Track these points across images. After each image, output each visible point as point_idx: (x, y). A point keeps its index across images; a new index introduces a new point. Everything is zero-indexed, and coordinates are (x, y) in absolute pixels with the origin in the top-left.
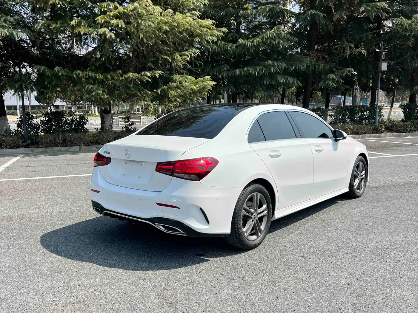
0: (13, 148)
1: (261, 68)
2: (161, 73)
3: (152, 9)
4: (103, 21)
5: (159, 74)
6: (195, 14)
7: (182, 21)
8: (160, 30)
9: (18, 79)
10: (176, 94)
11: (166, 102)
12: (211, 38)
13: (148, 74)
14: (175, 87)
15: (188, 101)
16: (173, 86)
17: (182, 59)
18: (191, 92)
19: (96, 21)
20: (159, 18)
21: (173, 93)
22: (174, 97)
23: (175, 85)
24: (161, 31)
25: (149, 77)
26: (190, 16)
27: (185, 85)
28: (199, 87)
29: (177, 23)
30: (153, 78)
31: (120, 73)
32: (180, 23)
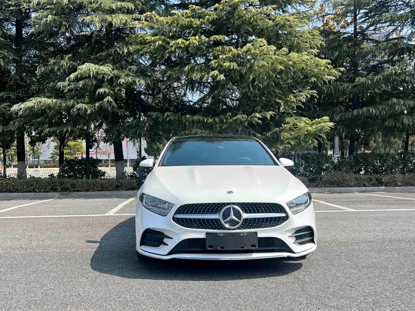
0: (129, 190)
1: (384, 107)
2: (273, 114)
3: (266, 48)
4: (217, 64)
5: (271, 115)
6: (312, 53)
7: (299, 60)
8: (274, 70)
9: (135, 124)
10: (289, 136)
11: (277, 145)
12: (329, 77)
13: (258, 115)
14: (288, 129)
15: (303, 143)
16: (285, 128)
17: (296, 100)
18: (306, 134)
19: (210, 66)
20: (273, 57)
21: (285, 135)
22: (287, 139)
23: (289, 127)
24: (275, 72)
25: (259, 118)
26: (307, 55)
27: (300, 126)
28: (316, 128)
29: (292, 62)
30: (264, 119)
31: (229, 115)
32: (296, 62)
